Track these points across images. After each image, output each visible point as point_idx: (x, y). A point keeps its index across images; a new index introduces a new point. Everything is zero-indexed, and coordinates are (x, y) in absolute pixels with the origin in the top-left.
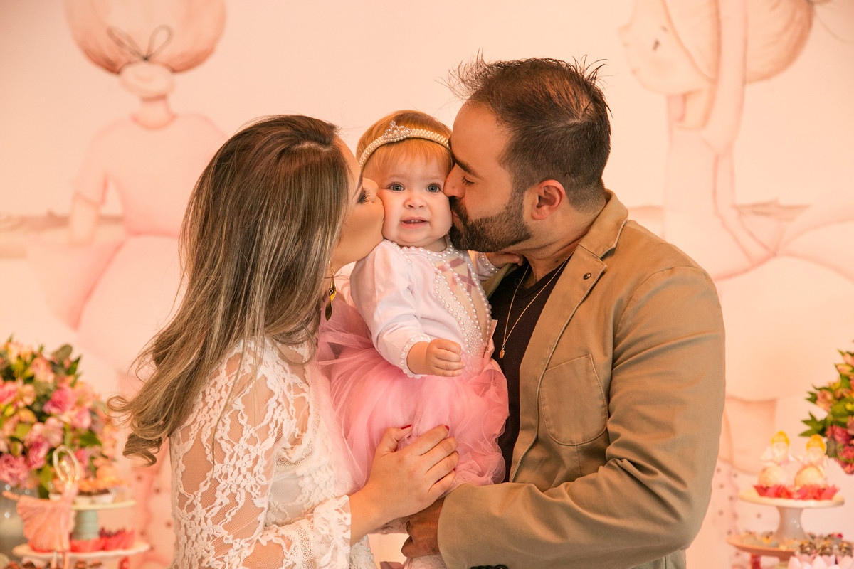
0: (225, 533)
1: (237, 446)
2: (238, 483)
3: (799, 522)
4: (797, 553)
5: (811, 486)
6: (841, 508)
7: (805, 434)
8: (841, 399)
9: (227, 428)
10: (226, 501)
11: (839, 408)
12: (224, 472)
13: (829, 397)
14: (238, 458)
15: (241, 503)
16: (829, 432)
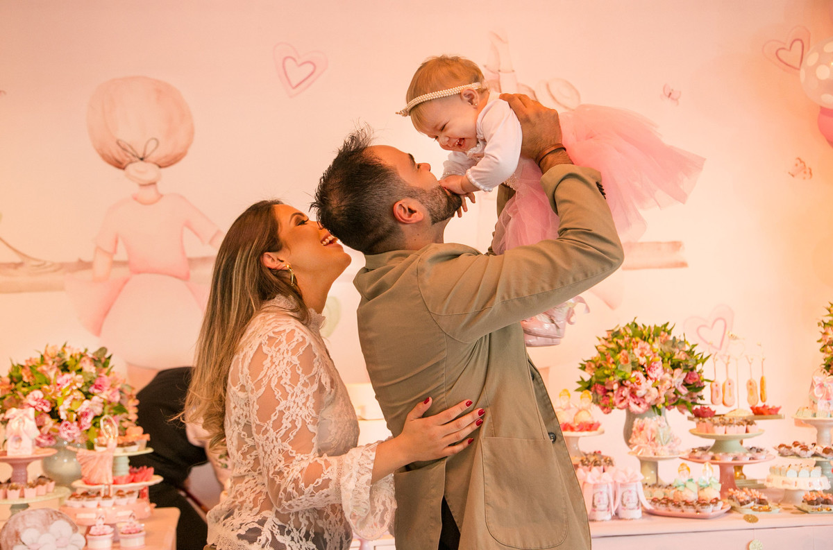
0: (290, 448)
1: (296, 388)
2: (297, 413)
3: (577, 446)
4: (580, 465)
5: (585, 422)
6: (603, 435)
7: (577, 390)
8: (599, 367)
9: (289, 376)
10: (290, 425)
11: (600, 373)
12: (288, 405)
13: (593, 366)
14: (297, 396)
15: (299, 426)
16: (593, 389)
